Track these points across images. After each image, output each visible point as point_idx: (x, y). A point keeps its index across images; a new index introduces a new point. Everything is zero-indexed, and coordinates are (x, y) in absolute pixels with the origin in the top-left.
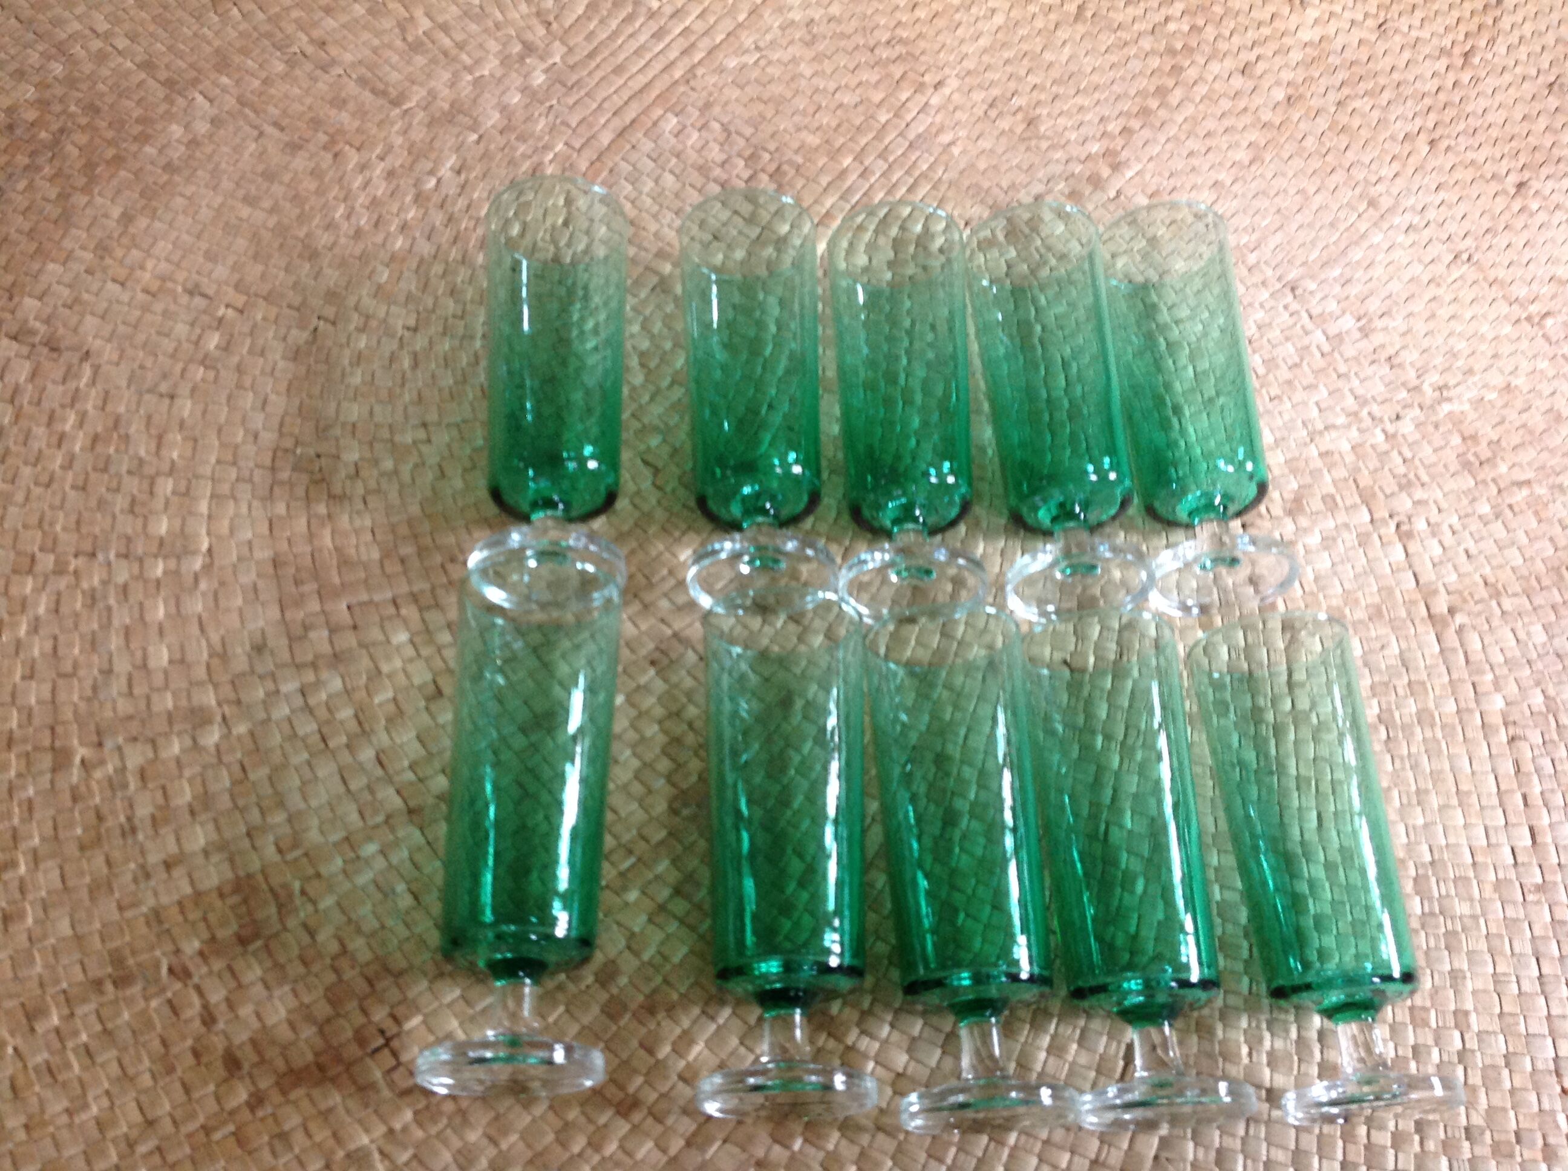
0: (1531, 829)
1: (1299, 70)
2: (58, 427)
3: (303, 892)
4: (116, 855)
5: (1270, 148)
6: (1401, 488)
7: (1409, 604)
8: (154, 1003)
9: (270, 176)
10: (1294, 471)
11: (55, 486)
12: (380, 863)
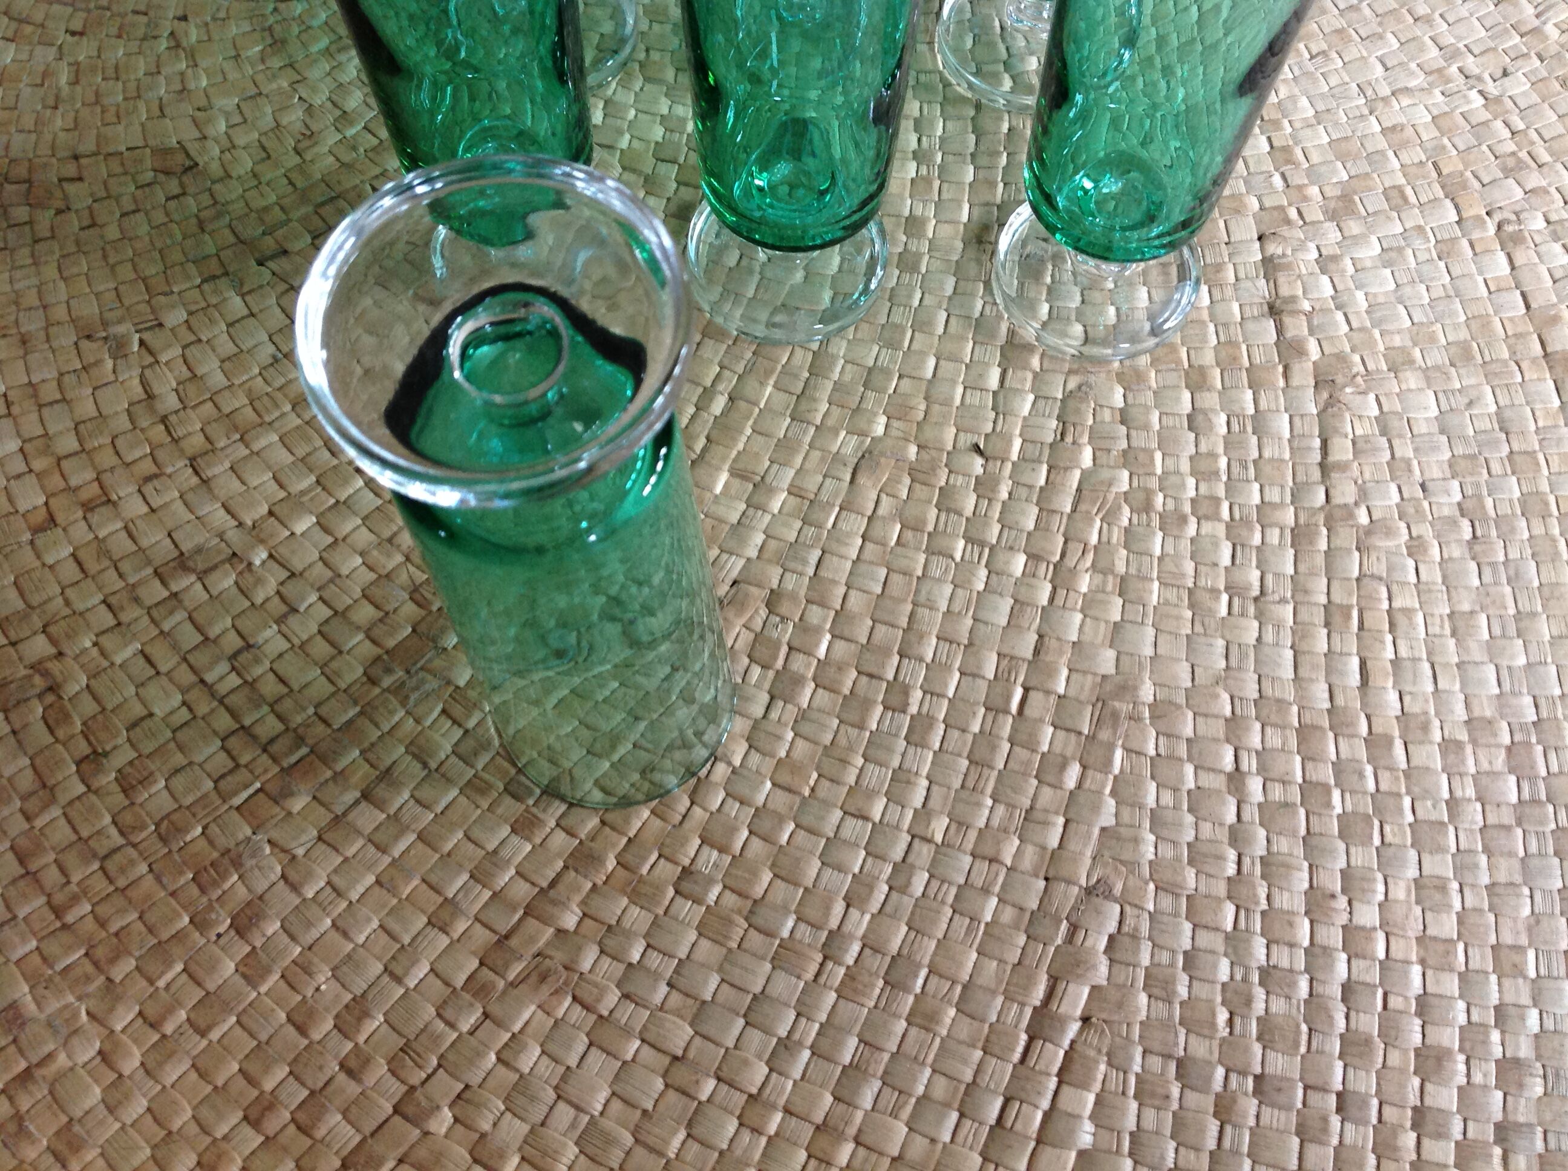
6: (1507, 172)
7: (1514, 340)
10: (1343, 158)
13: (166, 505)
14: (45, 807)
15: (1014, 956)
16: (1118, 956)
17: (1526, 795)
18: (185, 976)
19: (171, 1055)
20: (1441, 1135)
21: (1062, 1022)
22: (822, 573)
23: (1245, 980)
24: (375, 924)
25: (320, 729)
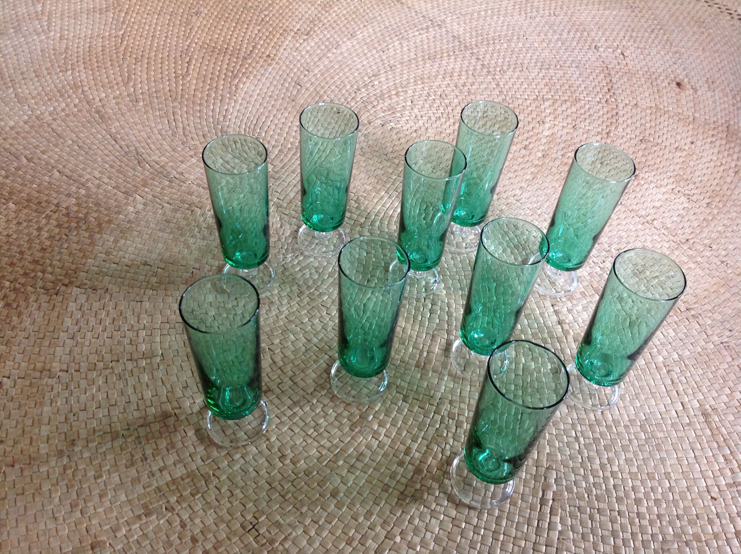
0: (682, 403)
1: (546, 145)
2: (99, 317)
3: (214, 475)
4: (140, 469)
5: (539, 173)
8: (161, 522)
9: (168, 221)
11: (100, 338)
12: (242, 461)
13: (286, 390)
14: (273, 470)
15: (532, 486)
16: (558, 483)
17: (647, 437)
18: (321, 510)
19: (323, 530)
20: (644, 518)
21: (548, 500)
22: (462, 395)
23: (590, 486)
24: (368, 492)
25: (342, 444)
